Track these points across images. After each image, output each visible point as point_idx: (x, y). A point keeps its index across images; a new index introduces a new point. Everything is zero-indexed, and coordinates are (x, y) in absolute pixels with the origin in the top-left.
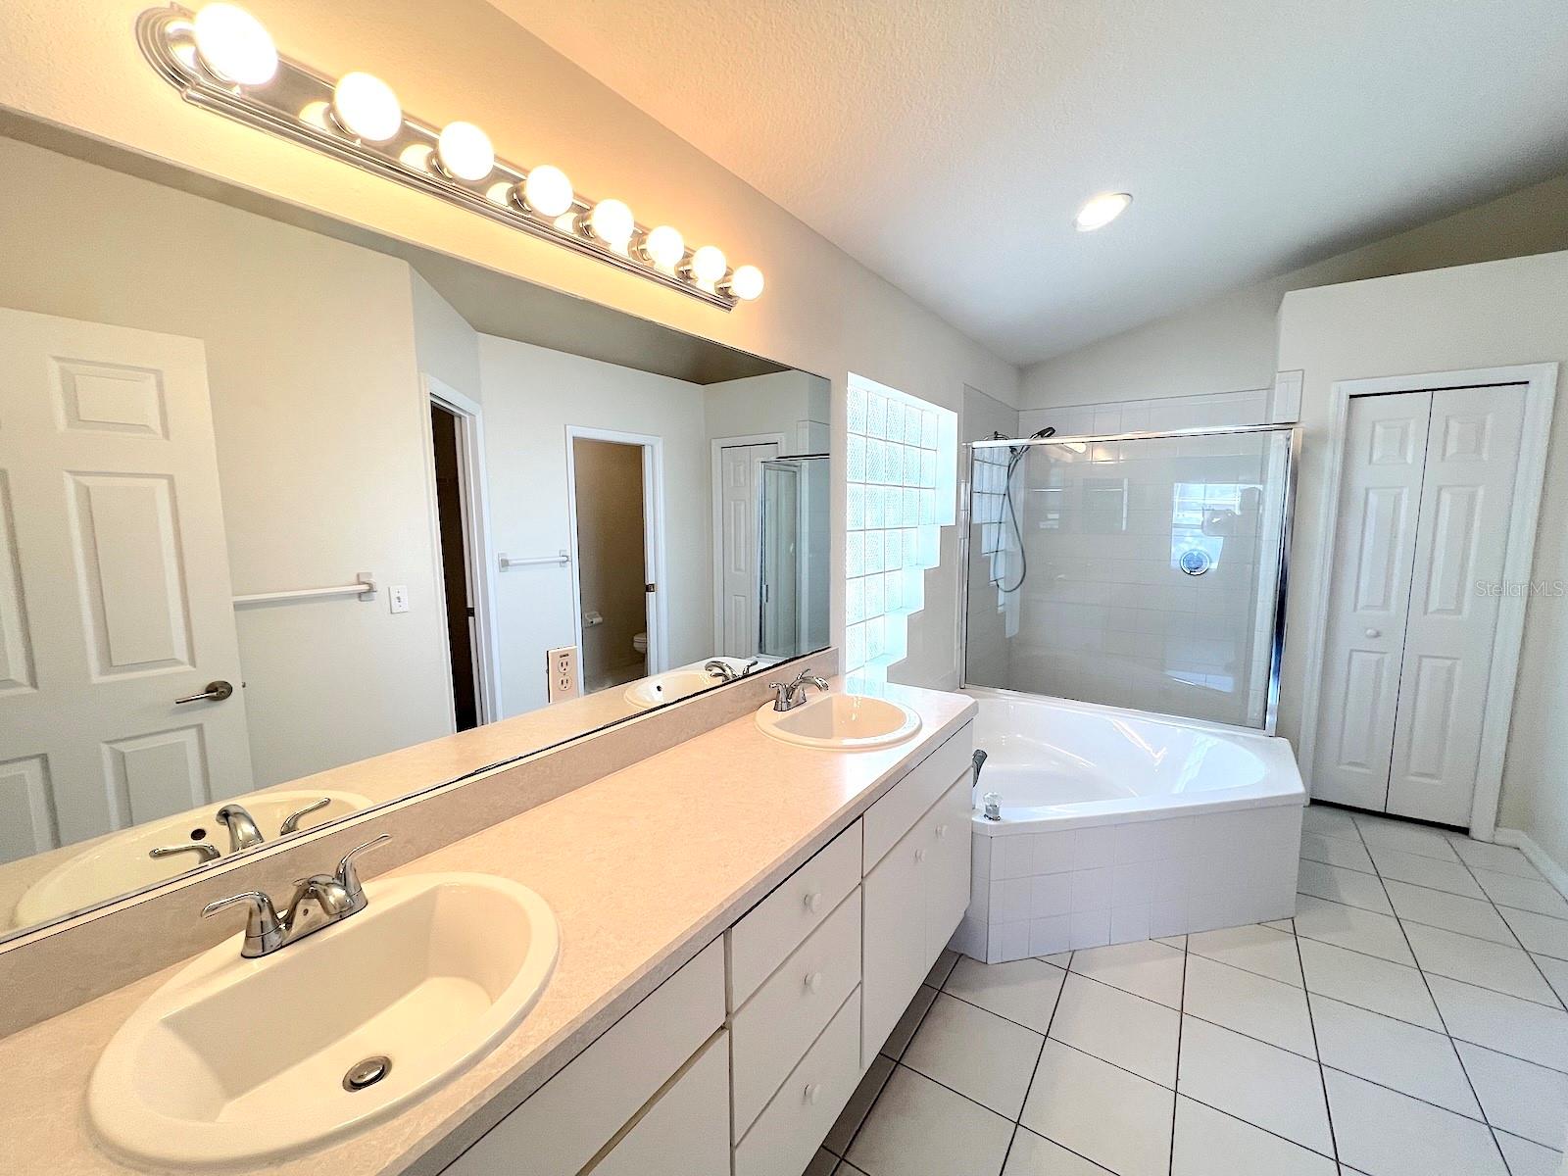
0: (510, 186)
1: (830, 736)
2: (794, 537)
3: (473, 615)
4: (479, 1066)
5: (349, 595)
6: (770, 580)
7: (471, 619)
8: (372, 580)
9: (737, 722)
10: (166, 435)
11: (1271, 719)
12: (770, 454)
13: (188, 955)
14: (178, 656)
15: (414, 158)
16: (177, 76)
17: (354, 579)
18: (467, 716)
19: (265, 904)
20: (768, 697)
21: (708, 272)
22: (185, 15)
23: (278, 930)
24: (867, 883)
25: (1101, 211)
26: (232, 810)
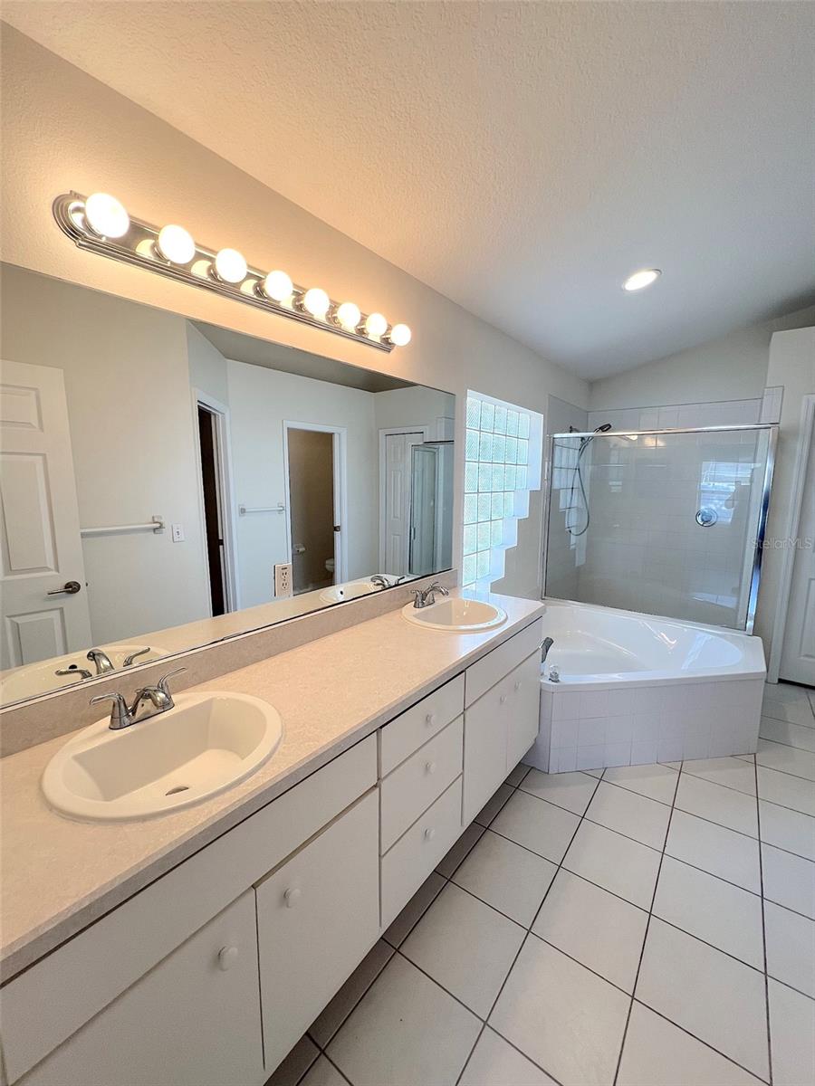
0: (256, 282)
1: (450, 624)
2: (434, 497)
3: (222, 544)
4: (242, 785)
5: (147, 530)
6: (417, 525)
7: (221, 547)
8: (162, 521)
9: (391, 614)
10: (42, 428)
11: (750, 624)
12: (418, 440)
13: (80, 727)
14: (49, 566)
15: (200, 270)
16: (73, 232)
17: (151, 520)
18: (218, 608)
19: (121, 701)
20: (410, 599)
21: (376, 329)
22: (78, 198)
23: (128, 715)
24: (467, 713)
25: (641, 280)
26: (96, 652)
